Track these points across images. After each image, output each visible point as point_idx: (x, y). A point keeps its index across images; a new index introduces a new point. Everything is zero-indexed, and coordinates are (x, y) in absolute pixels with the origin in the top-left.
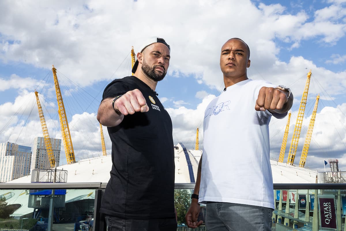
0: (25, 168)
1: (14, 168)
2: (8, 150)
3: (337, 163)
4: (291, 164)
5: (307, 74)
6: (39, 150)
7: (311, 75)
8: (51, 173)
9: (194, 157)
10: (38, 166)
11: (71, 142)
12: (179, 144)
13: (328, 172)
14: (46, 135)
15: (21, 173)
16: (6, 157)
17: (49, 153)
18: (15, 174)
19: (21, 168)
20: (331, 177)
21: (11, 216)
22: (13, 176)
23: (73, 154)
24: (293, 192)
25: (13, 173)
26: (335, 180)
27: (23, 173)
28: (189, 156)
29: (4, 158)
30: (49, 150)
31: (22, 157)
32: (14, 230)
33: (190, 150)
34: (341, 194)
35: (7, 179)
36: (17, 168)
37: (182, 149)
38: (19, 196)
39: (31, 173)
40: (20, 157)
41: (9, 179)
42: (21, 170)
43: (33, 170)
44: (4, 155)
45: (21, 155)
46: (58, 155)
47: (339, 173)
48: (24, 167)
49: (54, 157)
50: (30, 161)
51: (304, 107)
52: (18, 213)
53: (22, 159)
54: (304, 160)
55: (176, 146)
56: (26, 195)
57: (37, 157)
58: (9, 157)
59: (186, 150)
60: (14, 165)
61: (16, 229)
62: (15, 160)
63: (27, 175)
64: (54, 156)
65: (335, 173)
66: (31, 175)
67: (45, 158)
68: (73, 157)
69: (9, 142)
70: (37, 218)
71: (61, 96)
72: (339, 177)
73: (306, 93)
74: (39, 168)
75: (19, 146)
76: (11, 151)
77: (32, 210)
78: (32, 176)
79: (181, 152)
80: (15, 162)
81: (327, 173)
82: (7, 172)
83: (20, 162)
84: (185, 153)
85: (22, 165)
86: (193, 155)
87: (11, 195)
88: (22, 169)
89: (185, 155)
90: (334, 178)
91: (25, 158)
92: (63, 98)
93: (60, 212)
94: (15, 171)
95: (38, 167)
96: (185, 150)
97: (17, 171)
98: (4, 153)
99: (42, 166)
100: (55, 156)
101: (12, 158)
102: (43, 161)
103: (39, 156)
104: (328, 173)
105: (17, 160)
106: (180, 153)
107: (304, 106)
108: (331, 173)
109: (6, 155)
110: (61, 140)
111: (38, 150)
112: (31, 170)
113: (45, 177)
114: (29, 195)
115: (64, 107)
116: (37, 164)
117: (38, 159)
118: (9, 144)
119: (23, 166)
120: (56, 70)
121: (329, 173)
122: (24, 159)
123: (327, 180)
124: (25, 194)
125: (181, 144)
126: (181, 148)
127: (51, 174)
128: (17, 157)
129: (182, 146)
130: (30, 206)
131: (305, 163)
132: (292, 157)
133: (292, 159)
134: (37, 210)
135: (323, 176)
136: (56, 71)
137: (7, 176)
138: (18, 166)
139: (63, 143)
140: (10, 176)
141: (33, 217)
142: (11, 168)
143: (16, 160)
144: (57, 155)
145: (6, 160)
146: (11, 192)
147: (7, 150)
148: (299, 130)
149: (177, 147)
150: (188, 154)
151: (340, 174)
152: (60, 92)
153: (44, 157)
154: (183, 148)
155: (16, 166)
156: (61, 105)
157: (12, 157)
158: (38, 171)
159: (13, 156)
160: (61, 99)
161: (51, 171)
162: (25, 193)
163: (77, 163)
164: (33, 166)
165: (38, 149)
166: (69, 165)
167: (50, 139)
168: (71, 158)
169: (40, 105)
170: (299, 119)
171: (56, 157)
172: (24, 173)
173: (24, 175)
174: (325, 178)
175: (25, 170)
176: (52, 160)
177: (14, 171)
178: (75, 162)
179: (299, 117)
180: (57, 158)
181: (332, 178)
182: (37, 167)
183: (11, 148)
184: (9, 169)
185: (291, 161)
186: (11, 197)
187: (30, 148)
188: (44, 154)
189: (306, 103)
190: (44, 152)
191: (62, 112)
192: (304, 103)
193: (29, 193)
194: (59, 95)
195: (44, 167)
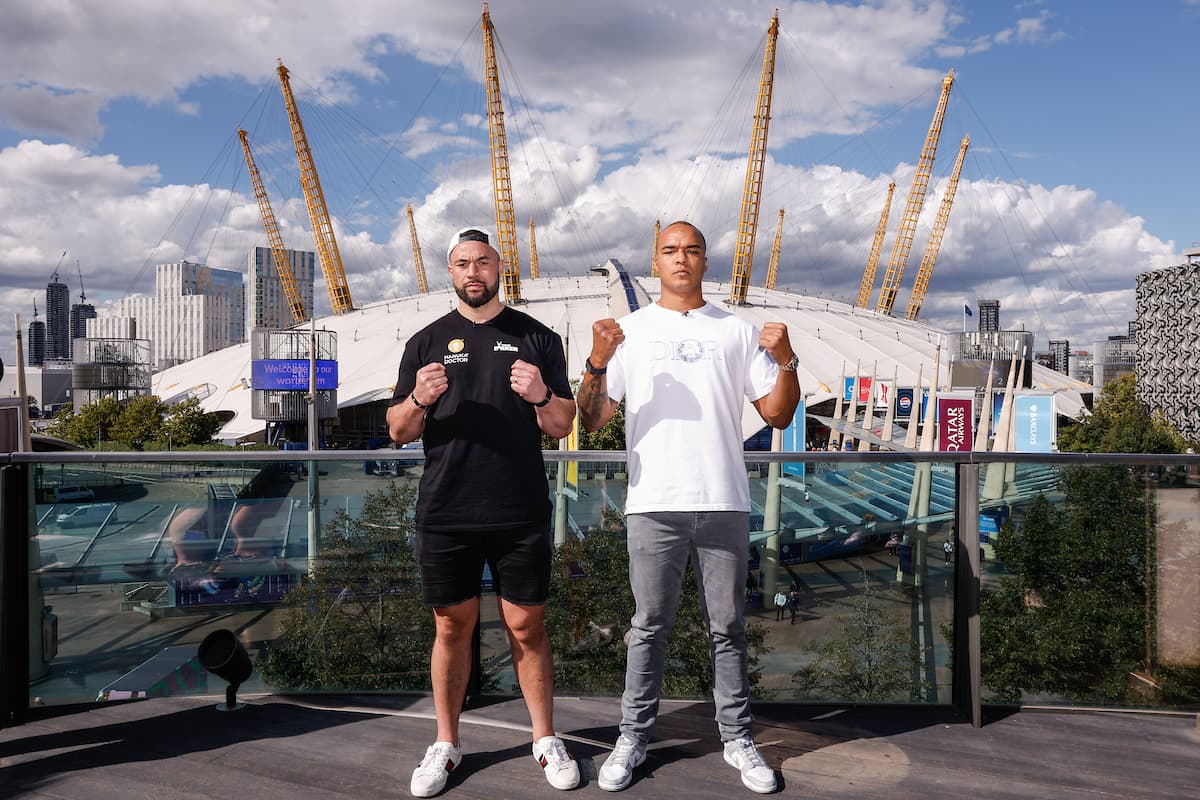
0: (232, 324)
1: (207, 324)
2: (186, 282)
3: (994, 307)
4: (885, 313)
5: (943, 81)
7: (951, 83)
8: (297, 338)
9: (646, 293)
10: (263, 319)
12: (609, 261)
13: (971, 332)
14: (277, 243)
15: (223, 337)
16: (185, 299)
17: (287, 288)
18: (210, 337)
19: (223, 325)
20: (978, 343)
21: (215, 437)
22: (206, 344)
23: (345, 290)
24: (884, 383)
25: (206, 337)
26: (984, 351)
27: (229, 338)
28: (636, 292)
29: (179, 299)
30: (287, 279)
31: (224, 299)
32: (226, 469)
33: (637, 278)
35: (192, 350)
36: (213, 325)
37: (618, 275)
38: (227, 390)
39: (249, 335)
40: (217, 298)
41: (198, 350)
42: (223, 329)
43: (253, 332)
44: (178, 294)
45: (220, 294)
46: (308, 292)
47: (996, 335)
48: (229, 321)
49: (300, 297)
50: (242, 308)
51: (928, 168)
52: (229, 432)
53: (224, 302)
54: (919, 303)
55: (603, 268)
56: (245, 388)
57: (259, 298)
58: (192, 298)
59: (628, 277)
60: (206, 318)
61: (230, 467)
62: (206, 304)
63: (239, 342)
64: (300, 294)
65: (987, 335)
66: (250, 343)
67: (278, 300)
68: (346, 297)
69: (189, 262)
70: (276, 444)
71: (304, 140)
72: (996, 344)
73: (937, 133)
74: (266, 326)
75: (213, 270)
76: (194, 283)
77: (261, 425)
78: (252, 344)
79: (616, 281)
80: (206, 312)
81: (967, 335)
82: (192, 335)
83: (219, 311)
84: (625, 285)
85: (225, 313)
86: (644, 290)
87: (208, 390)
88: (226, 327)
89: (624, 291)
90: (983, 347)
91: (229, 299)
93: (326, 428)
94: (210, 331)
95: (264, 322)
96: (624, 277)
97: (214, 329)
98: (178, 288)
99: (272, 320)
100: (303, 295)
101: (198, 301)
102: (275, 308)
103: (263, 295)
104: (970, 336)
105: (210, 306)
106: (613, 284)
107: (929, 165)
108: (978, 334)
109: (183, 294)
110: (312, 254)
111: (260, 280)
112: (248, 329)
113: (282, 347)
114: (251, 389)
115: (314, 170)
116: (261, 315)
117: (262, 303)
118: (187, 267)
119: (226, 320)
121: (973, 335)
122: (229, 304)
123: (967, 351)
124: (242, 387)
125: (614, 261)
126: (614, 274)
127: (298, 341)
128: (210, 297)
129: (619, 266)
130: (255, 416)
131: (920, 310)
132: (890, 296)
133: (889, 301)
134: (273, 425)
135: (958, 341)
136: (288, 73)
137: (192, 344)
138: (216, 321)
139: (321, 263)
140: (198, 344)
141: (266, 442)
142: (198, 325)
143: (208, 305)
144: (306, 292)
145: (185, 306)
146: (206, 384)
147: (185, 282)
148: (911, 227)
149: (605, 270)
150: (631, 286)
151: (999, 338)
152: (302, 131)
153: (275, 298)
154: (621, 273)
155: (210, 320)
156: (307, 165)
157: (198, 298)
158: (266, 333)
159: (202, 296)
160: (307, 150)
161: (295, 330)
162: (240, 385)
163: (356, 313)
164: (251, 321)
165: (258, 277)
166: (339, 318)
167: (285, 251)
168: (341, 299)
169: (255, 166)
170: (914, 200)
171: (306, 297)
172: (232, 336)
173: (233, 342)
174: (962, 346)
175: (232, 328)
176: (295, 305)
177: (208, 330)
178: (353, 310)
179: (915, 196)
181: (979, 346)
183: (194, 276)
184: (195, 327)
185: (888, 305)
186: (209, 395)
187: (239, 276)
188: (275, 289)
189: (933, 159)
190: (275, 284)
191: (312, 184)
192: (929, 157)
193: (250, 385)
194: (300, 137)
195: (278, 321)
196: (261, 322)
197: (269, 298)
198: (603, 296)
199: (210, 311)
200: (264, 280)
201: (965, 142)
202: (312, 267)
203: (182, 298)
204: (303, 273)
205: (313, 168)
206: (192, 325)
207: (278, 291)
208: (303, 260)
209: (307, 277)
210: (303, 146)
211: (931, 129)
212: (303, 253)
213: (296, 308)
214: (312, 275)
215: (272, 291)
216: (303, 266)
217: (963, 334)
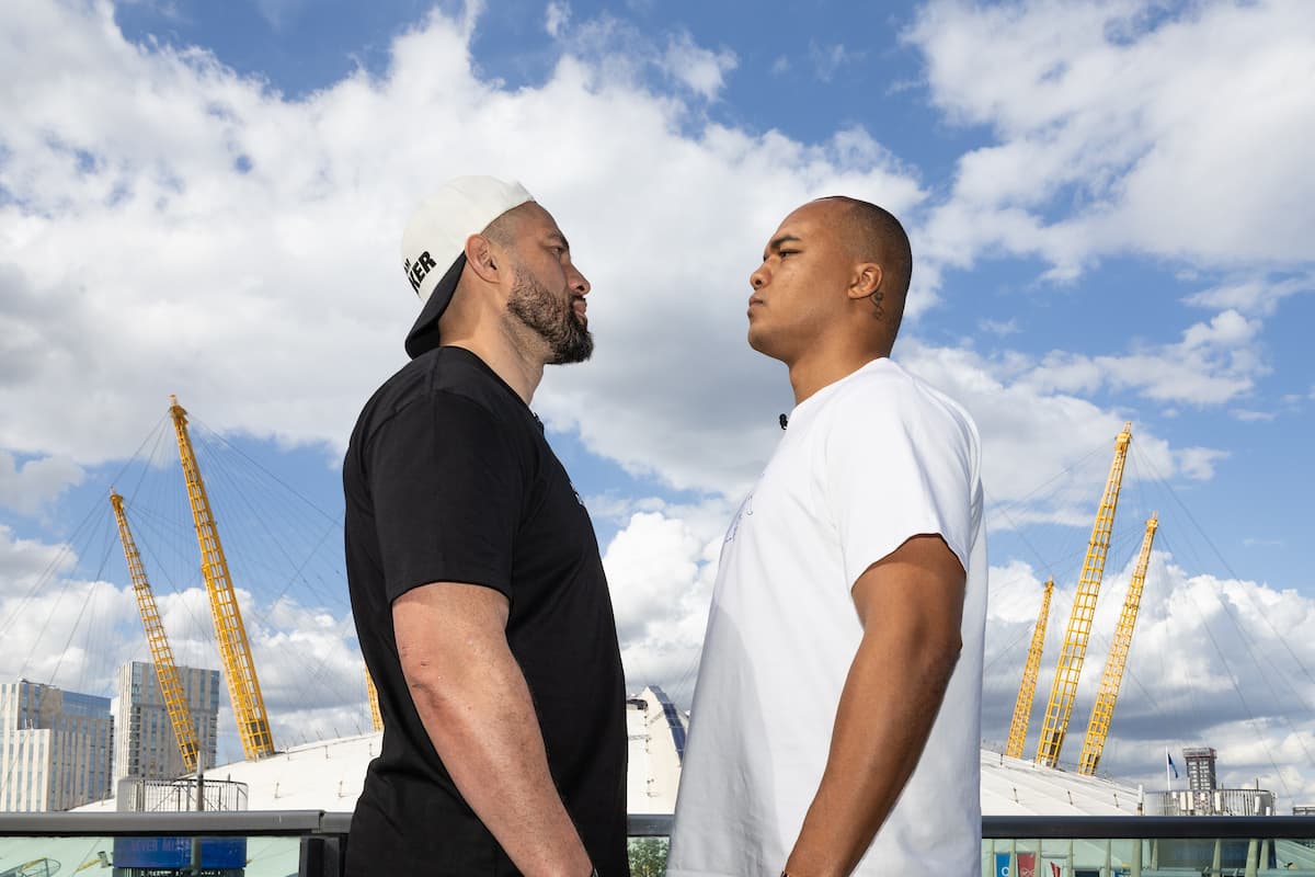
0: (92, 772)
1: (53, 773)
2: (25, 710)
3: (1210, 758)
4: (1048, 764)
5: (1116, 438)
6: (139, 709)
7: (1128, 442)
8: (188, 792)
10: (140, 767)
11: (254, 678)
12: (648, 688)
13: (1179, 792)
14: (163, 656)
15: (78, 790)
16: (22, 735)
17: (177, 722)
18: (58, 792)
20: (1191, 807)
22: (50, 801)
23: (263, 724)
24: (1054, 861)
25: (51, 791)
27: (86, 791)
29: (12, 736)
30: (178, 708)
31: (81, 736)
34: (1224, 870)
36: (63, 774)
37: (661, 708)
38: (78, 870)
39: (115, 789)
40: (70, 734)
42: (78, 780)
43: (120, 782)
44: (11, 728)
45: (75, 728)
46: (208, 728)
47: (1217, 795)
48: (87, 769)
49: (197, 736)
50: (107, 749)
51: (1101, 559)
53: (80, 740)
54: (1097, 750)
55: (639, 698)
56: (103, 867)
57: (135, 735)
58: (32, 735)
59: (674, 712)
60: (53, 763)
62: (54, 742)
63: (100, 799)
64: (197, 730)
65: (1203, 797)
66: (116, 799)
67: (163, 739)
68: (265, 735)
69: (30, 681)
71: (208, 510)
72: (1218, 809)
73: (1112, 510)
74: (143, 775)
75: (66, 693)
76: (37, 711)
78: (119, 801)
79: (657, 718)
80: (53, 753)
81: (1174, 795)
82: (29, 788)
83: (73, 753)
84: (672, 723)
85: (83, 761)
87: (47, 869)
88: (83, 776)
89: (670, 731)
91: (89, 737)
92: (215, 519)
94: (58, 782)
95: (141, 771)
96: (670, 711)
97: (65, 780)
98: (11, 719)
99: (153, 767)
100: (201, 732)
101: (41, 738)
102: (158, 751)
103: (140, 732)
104: (1179, 796)
105: (60, 745)
106: (652, 722)
107: (1102, 554)
108: (1190, 794)
109: (19, 728)
110: (216, 673)
111: (137, 709)
112: (115, 780)
113: (165, 802)
114: (112, 868)
115: (221, 553)
116: (137, 761)
117: (138, 743)
118: (27, 688)
119: (83, 766)
120: (185, 413)
121: (1183, 795)
122: (88, 742)
124: (99, 865)
125: (654, 688)
126: (655, 706)
127: (189, 796)
128: (60, 733)
129: (661, 696)
131: (1100, 761)
132: (1055, 740)
133: (1053, 747)
135: (1160, 806)
136: (185, 416)
137: (29, 801)
138: (66, 767)
139: (227, 685)
140: (38, 801)
142: (40, 773)
143: (56, 743)
144: (205, 727)
145: (21, 746)
146: (45, 860)
147: (23, 710)
148: (1081, 642)
149: (642, 701)
150: (680, 725)
151: (1222, 799)
152: (204, 497)
153: (159, 734)
154: (665, 706)
155: (59, 765)
156: (211, 545)
157: (42, 735)
158: (141, 785)
159: (47, 732)
160: (211, 524)
161: (185, 783)
162: (96, 862)
163: (278, 758)
164: (121, 768)
165: (134, 705)
166: (253, 765)
167: (176, 668)
168: (257, 737)
169: (133, 544)
170: (1082, 603)
171: (205, 736)
172: (91, 792)
173: (93, 799)
175: (92, 782)
176: (189, 746)
177: (54, 782)
178: (272, 753)
179: (1083, 597)
180: (208, 737)
181: (1193, 811)
182: (137, 771)
183: (36, 702)
184: (35, 775)
185: (1052, 753)
187: (106, 703)
188: (159, 723)
189: (1108, 546)
190: (160, 716)
191: (218, 571)
192: (1102, 544)
193: (111, 861)
194: (201, 506)
195: (161, 769)
196: (135, 768)
197: (149, 735)
198: (641, 737)
199: (60, 752)
200: (143, 709)
201: (1152, 524)
202: (215, 692)
203: (17, 733)
204: (202, 701)
205: (219, 549)
206: (30, 774)
207: (163, 727)
208: (203, 682)
209: (208, 706)
210: (204, 518)
211: (1102, 504)
212: (203, 672)
213: (190, 750)
214: (216, 704)
215: (154, 726)
216: (203, 690)
217: (1168, 793)
